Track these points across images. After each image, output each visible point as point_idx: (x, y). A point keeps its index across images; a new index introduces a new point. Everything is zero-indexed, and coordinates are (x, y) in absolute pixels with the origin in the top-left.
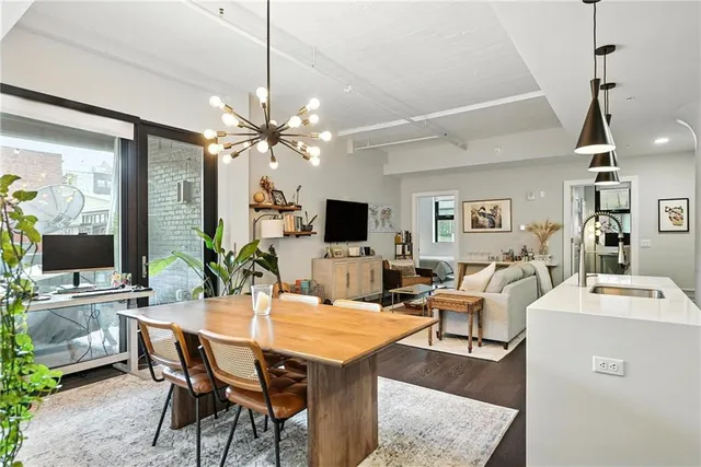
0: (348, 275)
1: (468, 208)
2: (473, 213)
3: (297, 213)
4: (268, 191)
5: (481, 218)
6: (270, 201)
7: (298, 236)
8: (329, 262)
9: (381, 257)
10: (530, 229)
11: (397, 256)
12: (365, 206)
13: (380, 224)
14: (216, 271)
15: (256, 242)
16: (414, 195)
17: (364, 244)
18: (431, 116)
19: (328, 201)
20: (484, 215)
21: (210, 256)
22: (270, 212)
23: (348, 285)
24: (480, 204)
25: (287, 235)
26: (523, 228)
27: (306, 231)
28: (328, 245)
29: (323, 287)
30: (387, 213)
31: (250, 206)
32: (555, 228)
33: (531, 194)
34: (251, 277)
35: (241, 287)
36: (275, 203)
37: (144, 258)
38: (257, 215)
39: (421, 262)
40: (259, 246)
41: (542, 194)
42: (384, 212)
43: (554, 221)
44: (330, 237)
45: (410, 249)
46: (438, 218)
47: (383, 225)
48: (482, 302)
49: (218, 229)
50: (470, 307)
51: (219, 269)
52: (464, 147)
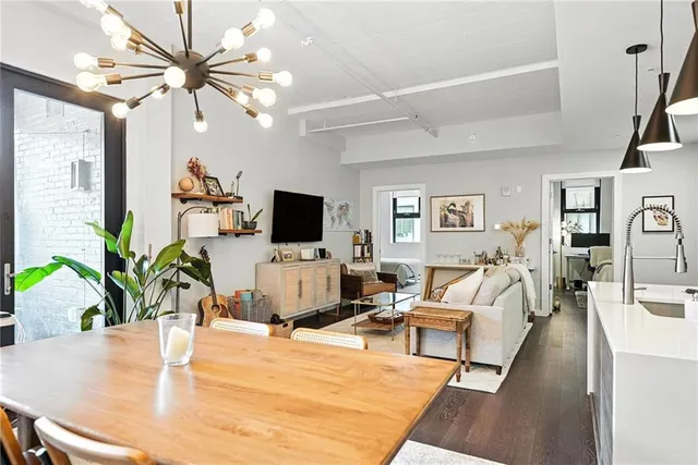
0: (300, 282)
1: (437, 203)
2: (442, 209)
3: (237, 207)
4: (198, 178)
5: (451, 216)
6: (199, 190)
7: (237, 235)
8: (277, 267)
9: (338, 260)
10: (506, 229)
11: (355, 259)
12: (319, 200)
13: (337, 221)
14: (122, 282)
15: (181, 242)
16: (375, 189)
17: (319, 245)
18: (401, 92)
19: (276, 192)
20: (453, 212)
21: (114, 262)
22: (201, 204)
23: (300, 295)
24: (451, 199)
25: (222, 233)
26: (497, 227)
27: (249, 229)
28: (276, 246)
29: (270, 299)
30: (344, 208)
31: (174, 195)
32: (532, 227)
33: (507, 189)
34: (174, 289)
35: (158, 304)
36: (208, 193)
37: (7, 266)
38: (181, 207)
39: (383, 265)
40: (186, 248)
41: (519, 189)
42: (341, 208)
43: (532, 219)
44: (278, 236)
45: (370, 250)
46: (396, 216)
47: (340, 223)
48: (471, 317)
49: (125, 225)
50: (459, 324)
51: (126, 281)
52: (435, 134)
